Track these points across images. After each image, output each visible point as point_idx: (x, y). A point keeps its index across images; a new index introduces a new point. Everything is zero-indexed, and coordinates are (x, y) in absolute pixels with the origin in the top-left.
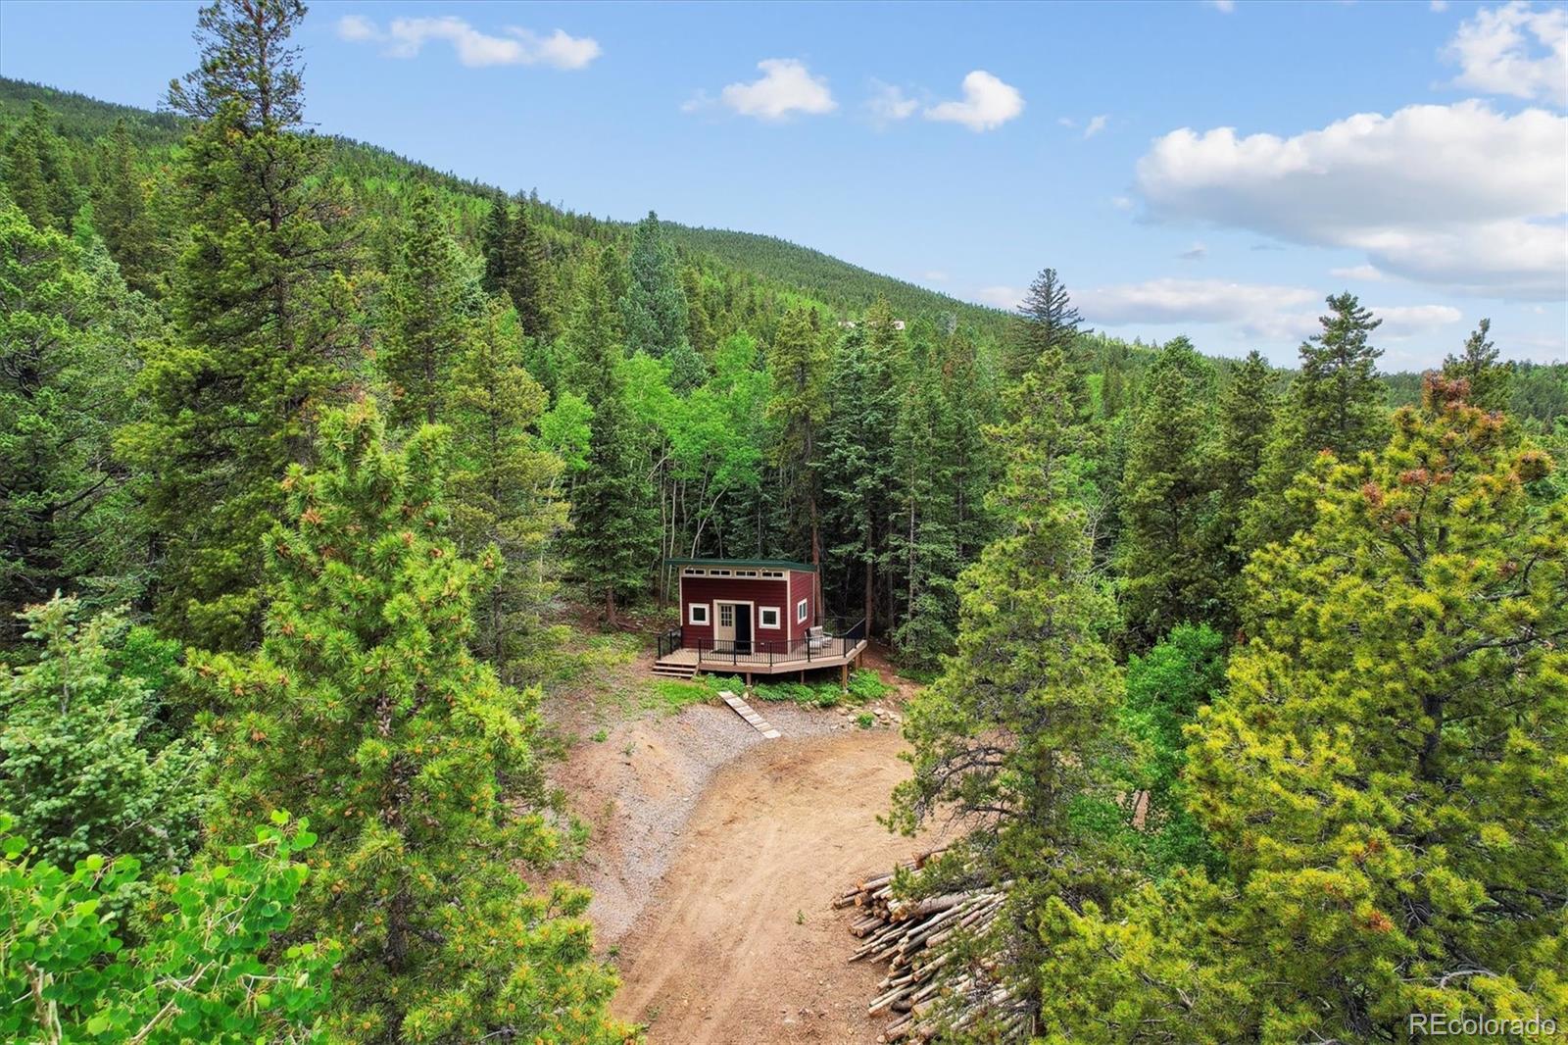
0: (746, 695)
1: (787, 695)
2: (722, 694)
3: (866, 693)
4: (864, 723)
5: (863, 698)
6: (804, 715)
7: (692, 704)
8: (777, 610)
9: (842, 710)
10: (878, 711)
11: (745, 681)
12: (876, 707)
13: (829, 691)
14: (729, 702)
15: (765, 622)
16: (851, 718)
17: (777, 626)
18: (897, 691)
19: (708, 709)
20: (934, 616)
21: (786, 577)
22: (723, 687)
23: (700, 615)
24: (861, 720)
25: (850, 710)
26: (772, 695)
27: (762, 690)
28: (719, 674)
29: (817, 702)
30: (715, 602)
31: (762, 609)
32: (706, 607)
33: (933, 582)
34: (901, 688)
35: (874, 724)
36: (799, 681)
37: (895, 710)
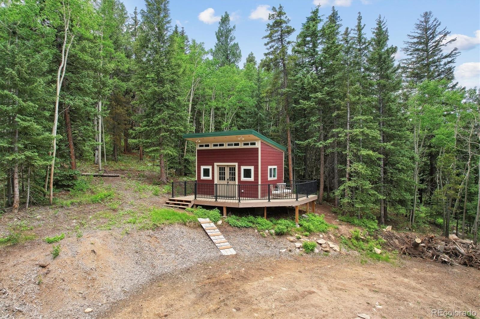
0: (220, 222)
1: (251, 224)
2: (201, 220)
3: (312, 227)
4: (308, 249)
5: (309, 231)
6: (262, 240)
7: (171, 224)
8: (252, 168)
9: (292, 239)
10: (320, 241)
11: (222, 213)
12: (319, 238)
13: (283, 223)
14: (203, 225)
15: (245, 177)
16: (298, 244)
17: (252, 179)
18: (338, 229)
19: (184, 229)
20: (365, 178)
21: (258, 145)
22: (204, 216)
23: (206, 172)
24: (305, 247)
25: (299, 238)
26: (239, 223)
27: (232, 219)
28: (205, 207)
29: (273, 231)
30: (216, 164)
31: (243, 168)
32: (210, 167)
33: (364, 152)
34: (340, 227)
35: (316, 251)
36: (262, 216)
37: (335, 242)
